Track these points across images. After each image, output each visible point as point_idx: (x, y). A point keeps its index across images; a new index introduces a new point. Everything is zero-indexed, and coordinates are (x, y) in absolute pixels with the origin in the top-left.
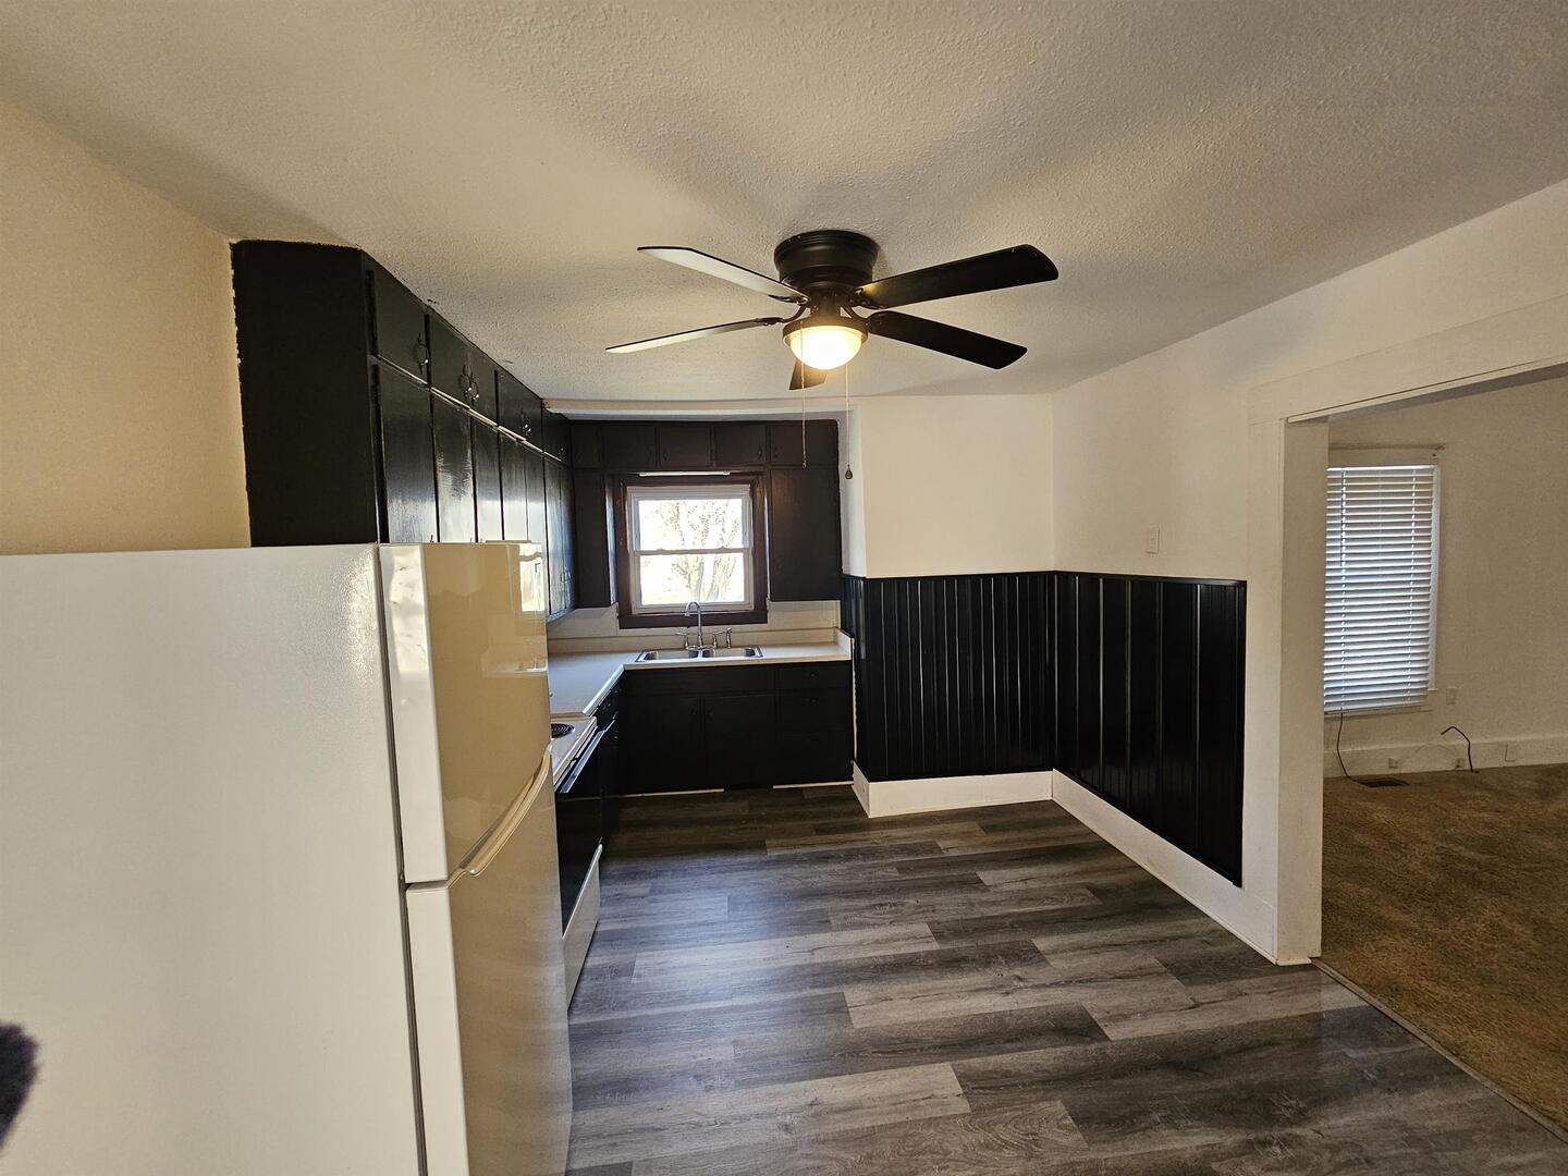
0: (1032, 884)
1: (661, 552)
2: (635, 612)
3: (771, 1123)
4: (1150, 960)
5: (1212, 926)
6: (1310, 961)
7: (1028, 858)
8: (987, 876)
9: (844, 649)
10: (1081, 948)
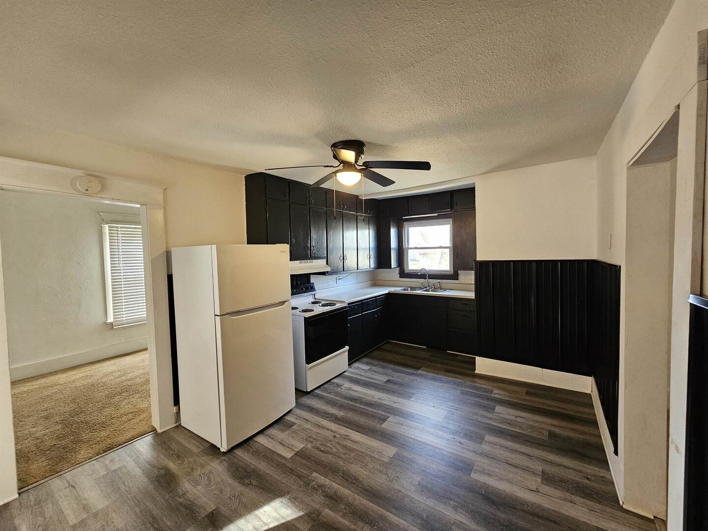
0: (519, 419)
1: (416, 248)
2: (406, 272)
3: (332, 434)
4: (539, 467)
5: (606, 475)
6: (652, 518)
7: (535, 411)
8: (498, 408)
9: (471, 295)
10: (507, 448)
